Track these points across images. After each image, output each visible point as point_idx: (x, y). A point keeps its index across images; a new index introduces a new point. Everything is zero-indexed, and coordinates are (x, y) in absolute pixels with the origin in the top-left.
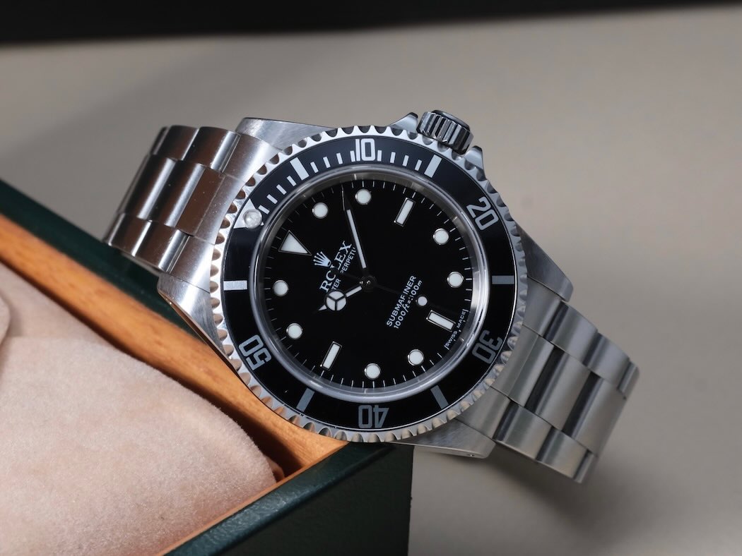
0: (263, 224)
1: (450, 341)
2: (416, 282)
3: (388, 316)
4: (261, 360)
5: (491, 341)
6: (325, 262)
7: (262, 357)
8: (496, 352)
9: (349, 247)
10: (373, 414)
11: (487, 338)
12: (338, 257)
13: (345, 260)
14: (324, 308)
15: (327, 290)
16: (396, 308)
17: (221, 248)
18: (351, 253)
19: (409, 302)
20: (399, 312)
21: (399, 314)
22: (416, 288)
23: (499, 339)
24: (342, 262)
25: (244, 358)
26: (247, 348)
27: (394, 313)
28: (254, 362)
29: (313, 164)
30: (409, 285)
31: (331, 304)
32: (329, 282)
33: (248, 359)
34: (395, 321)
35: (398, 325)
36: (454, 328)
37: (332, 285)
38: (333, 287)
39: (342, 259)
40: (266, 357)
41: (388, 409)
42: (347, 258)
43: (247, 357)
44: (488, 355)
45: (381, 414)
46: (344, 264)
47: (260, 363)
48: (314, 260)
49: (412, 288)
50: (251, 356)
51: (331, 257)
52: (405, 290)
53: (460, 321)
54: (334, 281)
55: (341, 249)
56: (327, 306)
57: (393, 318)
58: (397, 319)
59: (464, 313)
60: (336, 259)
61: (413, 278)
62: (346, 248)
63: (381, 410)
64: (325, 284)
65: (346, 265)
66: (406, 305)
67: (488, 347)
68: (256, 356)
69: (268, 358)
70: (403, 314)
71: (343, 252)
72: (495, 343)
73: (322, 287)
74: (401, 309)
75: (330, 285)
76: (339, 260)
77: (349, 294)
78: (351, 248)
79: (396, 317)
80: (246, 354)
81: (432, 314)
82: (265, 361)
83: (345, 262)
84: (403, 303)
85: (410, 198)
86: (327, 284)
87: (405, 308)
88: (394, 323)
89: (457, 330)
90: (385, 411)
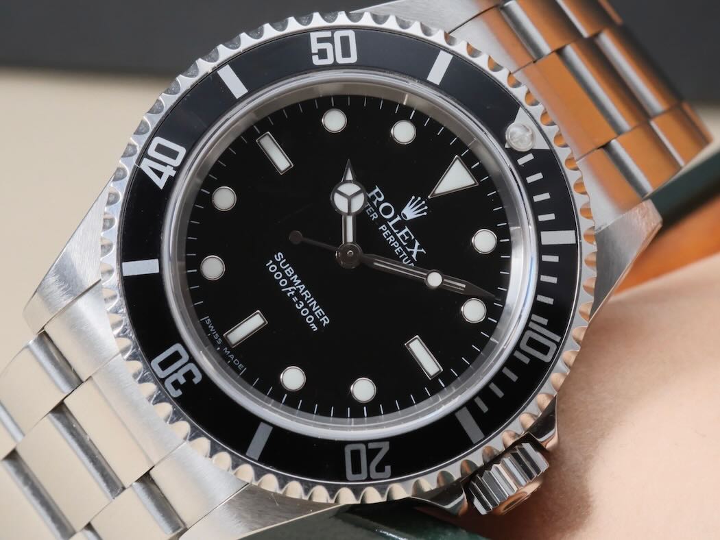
0: (507, 146)
1: (212, 327)
2: (317, 322)
3: (290, 260)
4: (319, 50)
5: (182, 381)
6: (410, 212)
7: (322, 54)
8: (163, 381)
9: (414, 256)
10: (165, 164)
11: (190, 375)
12: (407, 233)
13: (399, 242)
14: (350, 176)
15: (370, 195)
16: (296, 276)
17: (501, 77)
18: (404, 254)
19: (295, 299)
20: (288, 278)
21: (285, 276)
22: (310, 319)
23: (179, 393)
24: (399, 235)
25: (334, 29)
26: (345, 41)
27: (289, 271)
28: (320, 40)
29: (555, 259)
30: (319, 311)
31: (349, 188)
32: (379, 203)
33: (328, 34)
34: (278, 266)
35: (272, 267)
36: (226, 342)
37: (372, 205)
38: (369, 204)
39: (402, 237)
40: (320, 58)
41: (161, 188)
42: (401, 244)
43: (333, 34)
44: (164, 365)
45: (160, 174)
46: (395, 238)
47: (315, 47)
48: (419, 199)
49: (312, 313)
50: (330, 40)
51: (413, 224)
52: (315, 302)
53: (232, 357)
54: (377, 210)
55: (417, 244)
56: (350, 182)
57: (284, 265)
58: (279, 269)
59: (240, 366)
60: (407, 230)
61: (326, 321)
62: (415, 250)
63: (165, 178)
64: (380, 196)
65: (391, 239)
66: (293, 293)
67: (176, 371)
68: (328, 46)
69: (316, 61)
70: (283, 283)
71: (411, 245)
72: (176, 384)
73: (377, 190)
74: (291, 284)
75: (375, 203)
76: (403, 233)
77: (350, 220)
78: (410, 258)
79: (282, 271)
80: (338, 35)
81: (262, 322)
82: (315, 54)
83: (397, 239)
84: (299, 289)
85: (438, 375)
86: (377, 199)
87: (290, 289)
88: (277, 263)
89: (222, 346)
90: (161, 183)
